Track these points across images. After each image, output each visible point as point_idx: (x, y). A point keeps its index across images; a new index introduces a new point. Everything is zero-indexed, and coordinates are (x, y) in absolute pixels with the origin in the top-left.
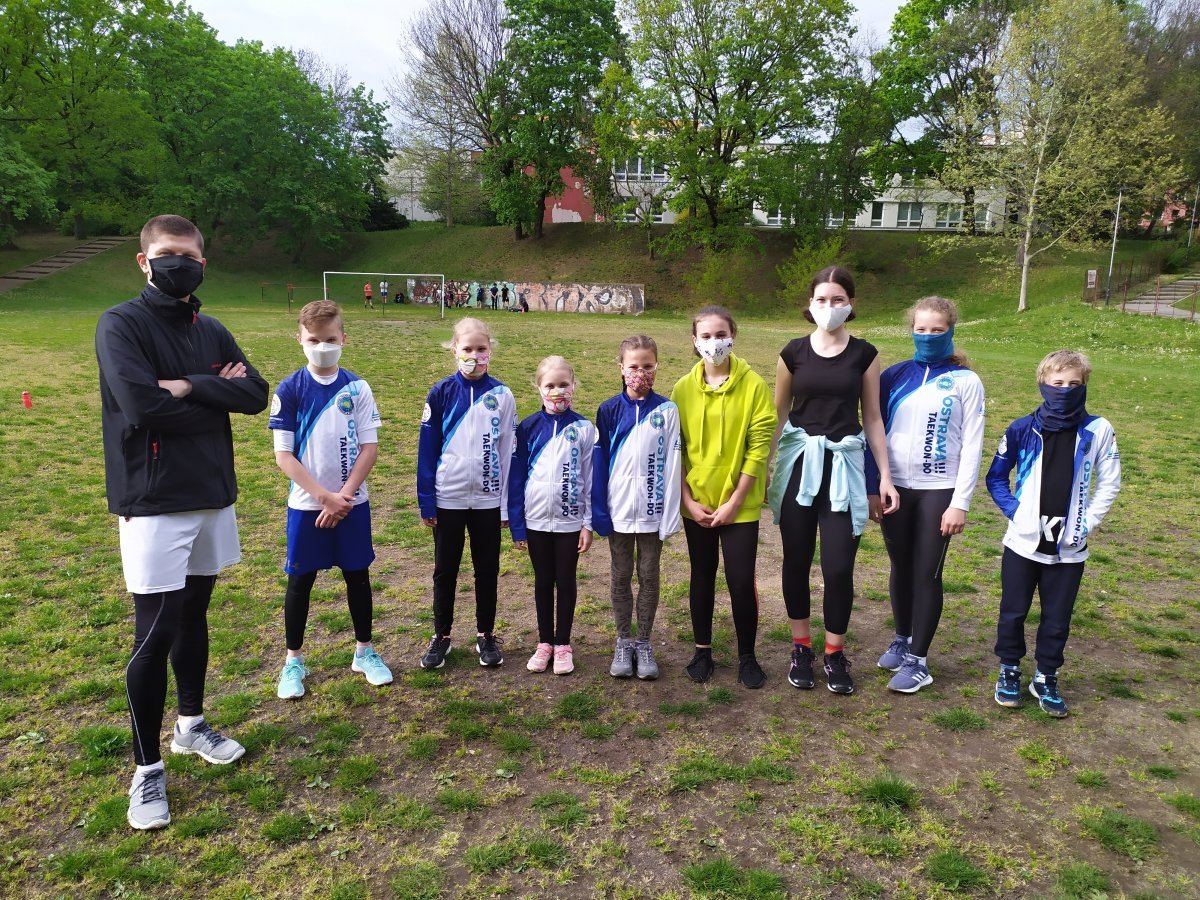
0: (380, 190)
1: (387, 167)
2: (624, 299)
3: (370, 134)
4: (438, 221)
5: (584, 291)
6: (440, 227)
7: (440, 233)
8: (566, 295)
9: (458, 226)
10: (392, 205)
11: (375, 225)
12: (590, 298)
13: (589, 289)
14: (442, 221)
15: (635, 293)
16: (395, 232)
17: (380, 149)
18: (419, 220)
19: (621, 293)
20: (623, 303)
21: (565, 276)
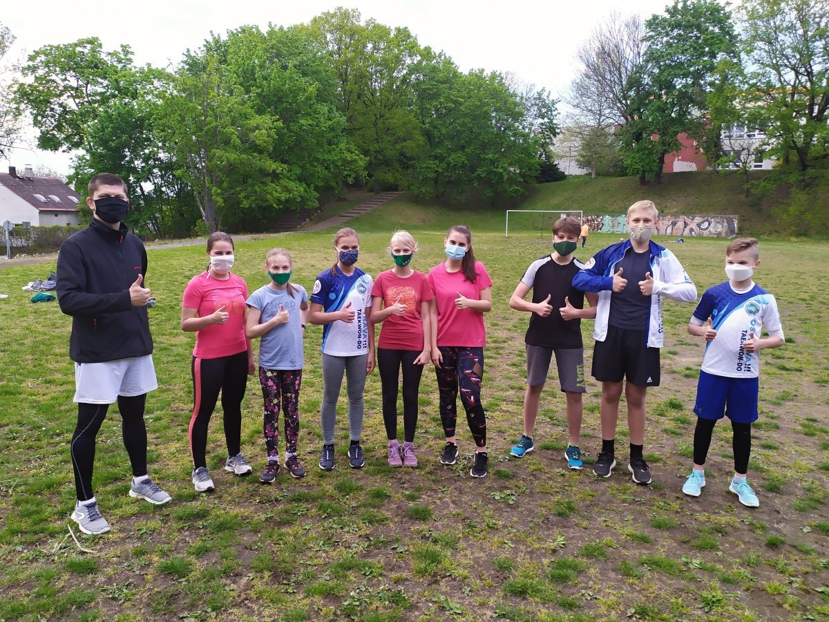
0: (548, 157)
1: (555, 140)
2: (720, 226)
3: (546, 120)
4: (586, 175)
5: (688, 221)
6: (587, 179)
7: (587, 183)
8: (674, 224)
9: (600, 177)
10: (556, 165)
11: (544, 179)
12: (693, 226)
13: (693, 220)
14: (590, 174)
15: (730, 222)
16: (556, 183)
17: (552, 130)
18: (573, 174)
21: (675, 210)
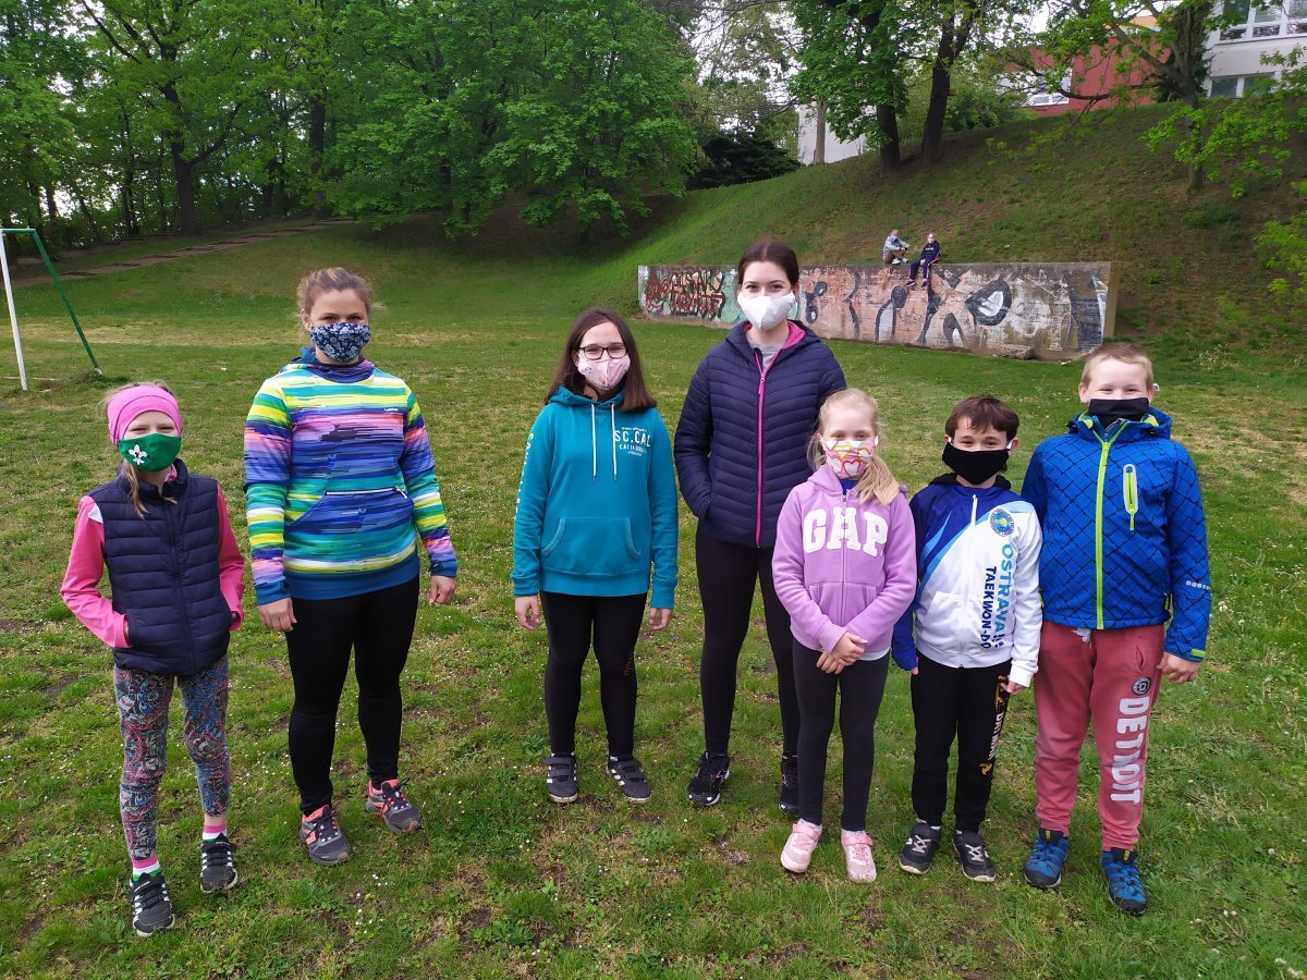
2: (1045, 309)
5: (945, 286)
8: (899, 299)
12: (955, 306)
13: (954, 282)
15: (1081, 292)
19: (1038, 293)
20: (1041, 323)
